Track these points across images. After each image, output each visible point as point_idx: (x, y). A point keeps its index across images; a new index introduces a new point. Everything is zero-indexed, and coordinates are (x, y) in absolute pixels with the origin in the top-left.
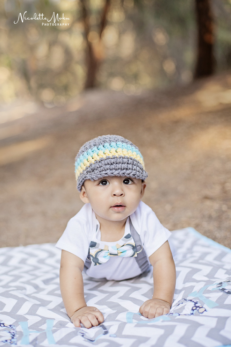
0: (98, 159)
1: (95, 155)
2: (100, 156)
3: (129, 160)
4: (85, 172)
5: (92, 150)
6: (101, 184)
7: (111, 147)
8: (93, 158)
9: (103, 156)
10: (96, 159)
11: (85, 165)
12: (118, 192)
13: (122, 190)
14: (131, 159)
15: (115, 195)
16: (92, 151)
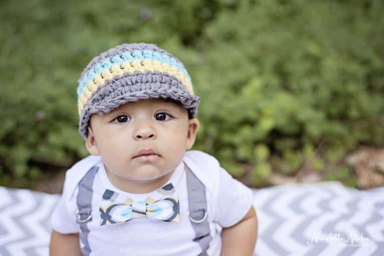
0: (111, 77)
1: (106, 72)
2: (114, 72)
3: (164, 77)
4: (90, 102)
5: (101, 63)
6: (117, 121)
7: (134, 57)
8: (103, 78)
9: (118, 72)
10: (108, 77)
11: (90, 91)
12: (144, 131)
13: (153, 129)
14: (167, 76)
15: (139, 137)
16: (102, 65)
